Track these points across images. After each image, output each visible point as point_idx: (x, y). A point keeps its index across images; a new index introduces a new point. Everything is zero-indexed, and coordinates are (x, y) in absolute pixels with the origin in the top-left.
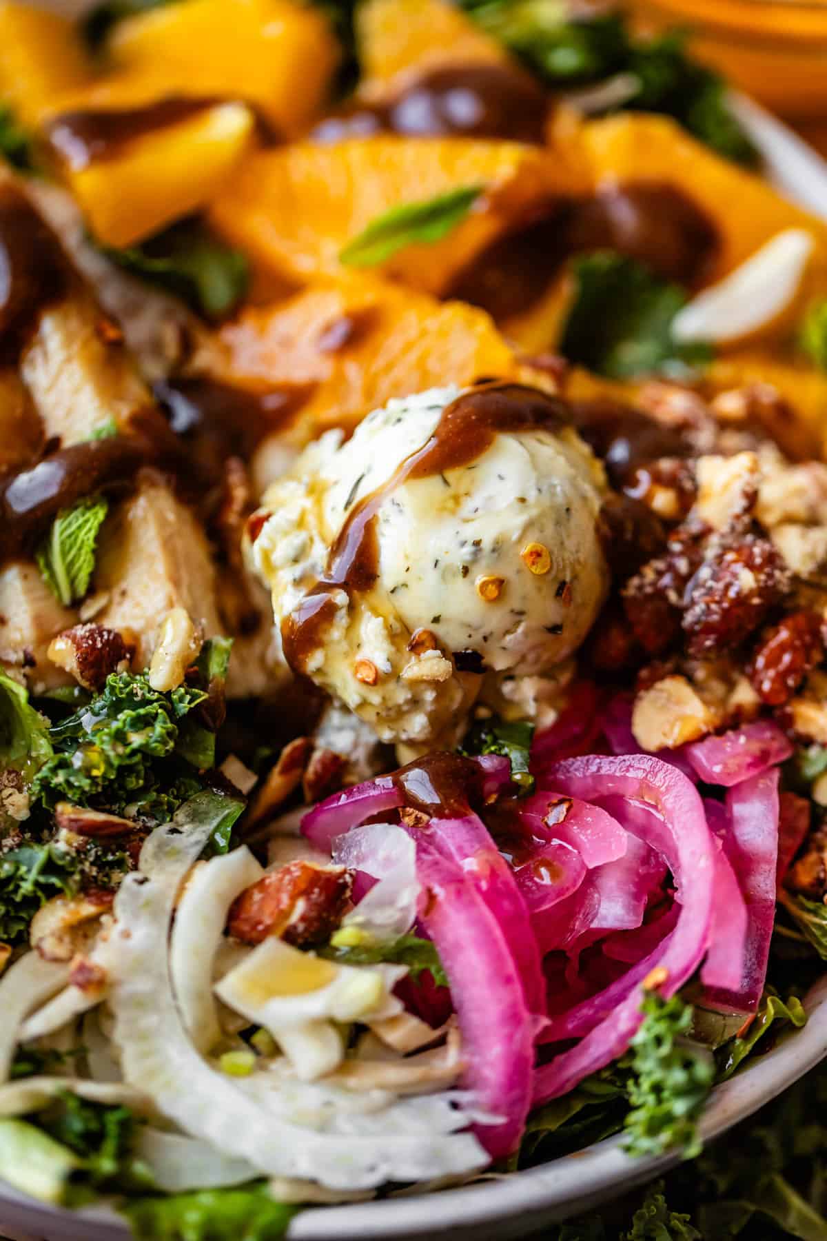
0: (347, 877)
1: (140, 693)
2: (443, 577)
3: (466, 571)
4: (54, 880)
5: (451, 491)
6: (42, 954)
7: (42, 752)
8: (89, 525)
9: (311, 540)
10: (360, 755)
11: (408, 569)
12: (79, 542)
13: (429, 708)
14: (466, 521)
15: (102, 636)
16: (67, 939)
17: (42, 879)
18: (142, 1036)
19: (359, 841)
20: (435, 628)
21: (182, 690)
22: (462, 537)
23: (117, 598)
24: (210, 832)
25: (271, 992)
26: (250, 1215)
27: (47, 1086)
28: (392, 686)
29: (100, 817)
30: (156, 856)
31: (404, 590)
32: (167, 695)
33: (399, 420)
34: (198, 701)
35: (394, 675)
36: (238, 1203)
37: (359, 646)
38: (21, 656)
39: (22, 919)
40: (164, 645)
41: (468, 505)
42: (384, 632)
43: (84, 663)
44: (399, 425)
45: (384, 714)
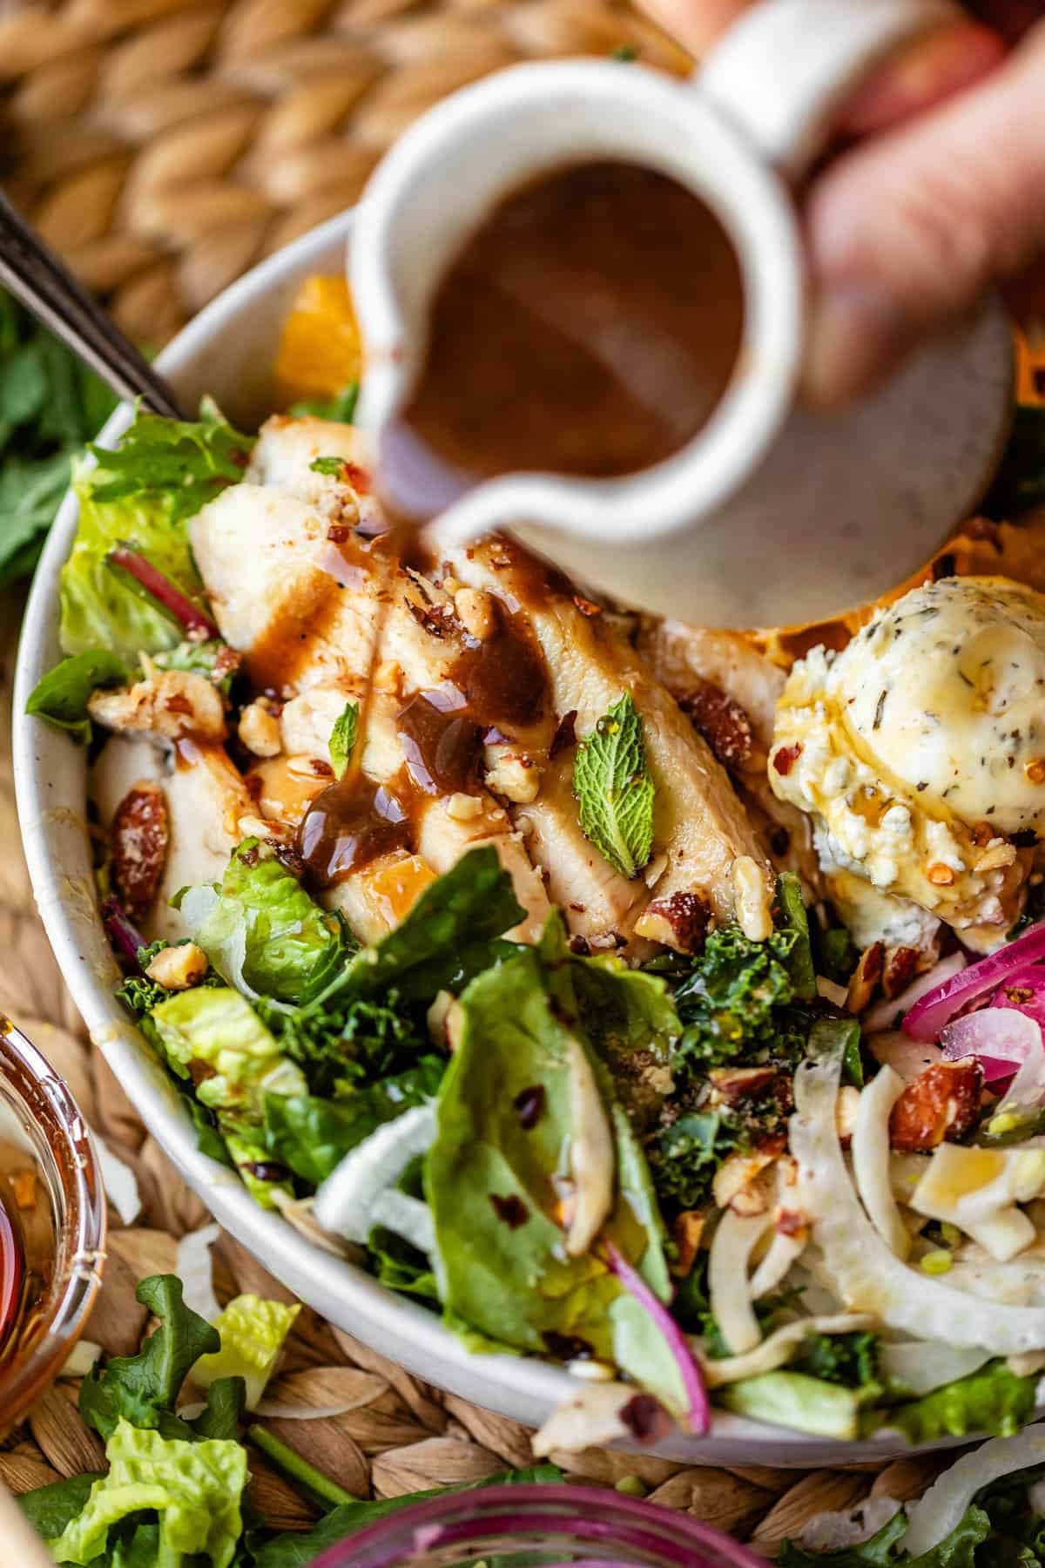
0: (980, 1067)
1: (745, 949)
2: (992, 772)
3: (1012, 761)
4: (729, 1143)
5: (976, 690)
6: (738, 1213)
7: (670, 1025)
8: (643, 803)
9: (852, 763)
10: (928, 942)
11: (956, 773)
12: (637, 818)
13: (998, 890)
14: (998, 715)
15: (686, 903)
16: (755, 1193)
17: (720, 1146)
18: (850, 1263)
19: (971, 1028)
20: (991, 818)
21: (778, 935)
22: (1001, 731)
23: (675, 860)
24: (841, 1058)
25: (958, 1192)
26: (1000, 1394)
27: (793, 1332)
28: (967, 880)
29: (751, 1073)
30: (807, 1093)
31: (955, 790)
32: (766, 943)
33: (899, 632)
34: (793, 940)
35: (969, 871)
36: (983, 1387)
37: (927, 852)
38: (611, 940)
39: (699, 1184)
40: (744, 895)
41: (996, 701)
42: (949, 835)
43: (681, 934)
44: (900, 638)
45: (961, 907)
